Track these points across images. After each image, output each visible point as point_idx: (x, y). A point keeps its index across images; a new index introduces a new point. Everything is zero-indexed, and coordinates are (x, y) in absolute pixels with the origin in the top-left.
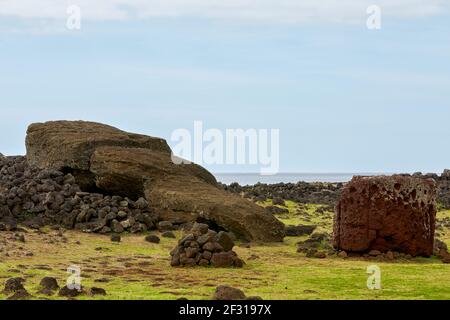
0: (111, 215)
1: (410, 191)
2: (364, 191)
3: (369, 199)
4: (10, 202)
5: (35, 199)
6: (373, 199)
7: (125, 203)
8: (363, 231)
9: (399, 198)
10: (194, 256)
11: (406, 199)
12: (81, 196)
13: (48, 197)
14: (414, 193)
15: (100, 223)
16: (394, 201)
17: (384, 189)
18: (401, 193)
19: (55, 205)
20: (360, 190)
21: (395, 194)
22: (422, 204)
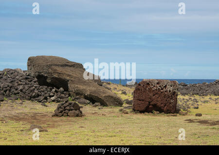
0: (47, 95)
1: (164, 85)
2: (144, 86)
3: (145, 89)
4: (5, 89)
5: (16, 88)
6: (147, 89)
7: (54, 90)
8: (143, 102)
9: (159, 89)
10: (61, 112)
11: (162, 89)
12: (36, 87)
13: (21, 87)
14: (165, 87)
15: (42, 98)
16: (156, 90)
17: (152, 85)
18: (160, 86)
19: (24, 90)
20: (142, 85)
21: (157, 87)
22: (170, 91)
